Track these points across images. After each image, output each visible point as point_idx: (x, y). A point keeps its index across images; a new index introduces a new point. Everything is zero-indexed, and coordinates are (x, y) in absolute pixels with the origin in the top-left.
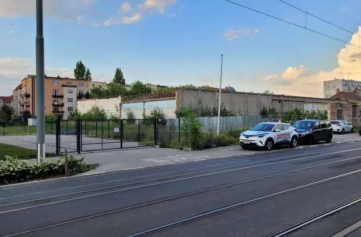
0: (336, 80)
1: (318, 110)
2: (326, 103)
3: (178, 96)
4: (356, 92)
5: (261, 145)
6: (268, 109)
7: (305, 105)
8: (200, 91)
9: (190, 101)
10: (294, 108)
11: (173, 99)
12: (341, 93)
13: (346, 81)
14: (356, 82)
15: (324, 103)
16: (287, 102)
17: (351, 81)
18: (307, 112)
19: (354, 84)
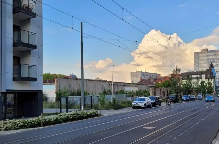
0: (137, 72)
1: (132, 91)
2: (136, 87)
3: (57, 82)
4: (150, 79)
5: (142, 106)
6: (107, 90)
7: (126, 87)
8: (69, 79)
9: (64, 85)
10: (120, 90)
11: (54, 84)
12: (143, 80)
13: (143, 72)
14: (148, 73)
15: (135, 87)
16: (117, 86)
17: (146, 72)
18: (127, 92)
19: (147, 74)
